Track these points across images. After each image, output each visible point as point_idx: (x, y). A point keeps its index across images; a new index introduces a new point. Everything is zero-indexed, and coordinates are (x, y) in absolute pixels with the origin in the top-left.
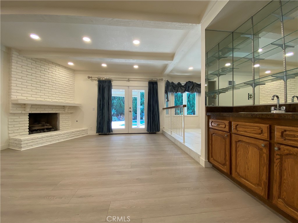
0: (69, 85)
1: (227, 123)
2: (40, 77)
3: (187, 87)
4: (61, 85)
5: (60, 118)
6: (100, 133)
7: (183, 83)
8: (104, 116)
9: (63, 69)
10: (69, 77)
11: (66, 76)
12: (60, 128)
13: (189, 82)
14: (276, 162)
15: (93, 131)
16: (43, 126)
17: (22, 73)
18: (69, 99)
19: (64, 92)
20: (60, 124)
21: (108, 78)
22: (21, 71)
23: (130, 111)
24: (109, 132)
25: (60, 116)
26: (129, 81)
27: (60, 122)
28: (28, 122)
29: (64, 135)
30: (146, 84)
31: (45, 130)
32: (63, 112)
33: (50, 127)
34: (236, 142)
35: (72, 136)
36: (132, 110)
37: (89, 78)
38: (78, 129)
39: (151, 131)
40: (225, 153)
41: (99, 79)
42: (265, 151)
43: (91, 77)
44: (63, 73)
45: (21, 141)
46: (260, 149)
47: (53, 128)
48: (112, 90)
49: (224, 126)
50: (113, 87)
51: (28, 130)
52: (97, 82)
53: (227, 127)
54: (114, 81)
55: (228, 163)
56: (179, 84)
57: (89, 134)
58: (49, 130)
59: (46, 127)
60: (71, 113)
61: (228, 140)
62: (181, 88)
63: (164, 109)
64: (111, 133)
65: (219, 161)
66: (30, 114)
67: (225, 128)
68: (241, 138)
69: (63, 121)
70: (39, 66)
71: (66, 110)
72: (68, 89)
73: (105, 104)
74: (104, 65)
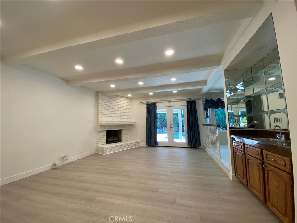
0: (128, 109)
1: (242, 144)
2: (113, 107)
4: (123, 110)
5: (123, 133)
6: (149, 145)
7: (216, 99)
8: (151, 132)
9: (125, 99)
10: (128, 103)
11: (126, 103)
12: (123, 140)
14: (266, 175)
15: (144, 144)
16: (113, 138)
17: (104, 106)
18: (128, 119)
19: (125, 115)
20: (123, 137)
21: (153, 102)
22: (103, 105)
23: (172, 127)
24: (156, 145)
25: (123, 131)
26: (170, 102)
27: (123, 136)
28: (106, 136)
29: (126, 146)
30: (185, 103)
31: (114, 141)
32: (125, 129)
34: (248, 160)
35: (130, 146)
37: (141, 103)
38: (134, 141)
40: (243, 168)
41: (147, 103)
42: (261, 167)
43: (142, 102)
44: (125, 102)
45: (103, 148)
46: (258, 166)
47: (119, 140)
48: (157, 110)
50: (157, 108)
51: (106, 141)
52: (146, 106)
54: (158, 103)
56: (219, 100)
57: (141, 145)
58: (116, 141)
59: (115, 139)
60: (129, 129)
63: (204, 125)
65: (241, 175)
66: (107, 131)
67: (242, 148)
68: (250, 158)
69: (124, 136)
70: (112, 100)
71: (127, 127)
72: (127, 112)
73: (152, 122)
74: (151, 94)
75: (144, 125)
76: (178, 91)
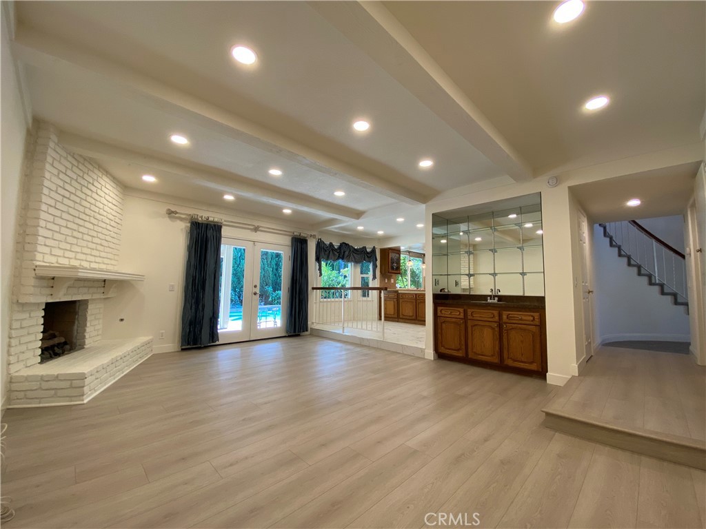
1: (461, 310)
3: (342, 251)
4: (105, 226)
5: (89, 312)
7: (336, 244)
13: (344, 243)
14: (505, 335)
15: (167, 344)
17: (56, 191)
20: (87, 330)
21: (216, 220)
22: (55, 188)
23: (255, 294)
24: (211, 342)
25: (90, 307)
26: (256, 229)
27: (88, 324)
28: (42, 328)
30: (287, 241)
31: (57, 349)
32: (95, 297)
33: (62, 340)
34: (472, 326)
36: (258, 290)
37: (169, 212)
39: (295, 331)
40: (460, 338)
41: (194, 219)
42: (497, 329)
43: (176, 213)
46: (493, 329)
47: (67, 342)
49: (458, 313)
50: (223, 240)
51: (39, 351)
53: (462, 314)
54: (226, 227)
55: (463, 347)
56: (331, 244)
59: (56, 340)
61: (463, 326)
62: (333, 253)
63: (313, 288)
64: (217, 343)
65: (453, 347)
67: (460, 314)
68: (476, 323)
72: (112, 233)
74: (229, 198)
75: (173, 286)
76: (295, 212)
